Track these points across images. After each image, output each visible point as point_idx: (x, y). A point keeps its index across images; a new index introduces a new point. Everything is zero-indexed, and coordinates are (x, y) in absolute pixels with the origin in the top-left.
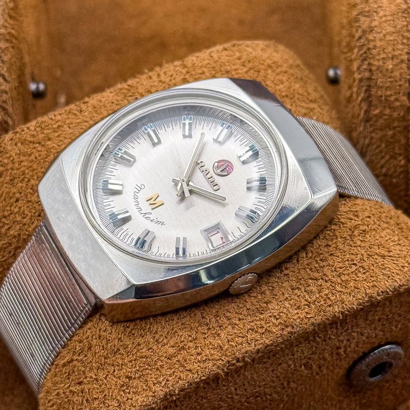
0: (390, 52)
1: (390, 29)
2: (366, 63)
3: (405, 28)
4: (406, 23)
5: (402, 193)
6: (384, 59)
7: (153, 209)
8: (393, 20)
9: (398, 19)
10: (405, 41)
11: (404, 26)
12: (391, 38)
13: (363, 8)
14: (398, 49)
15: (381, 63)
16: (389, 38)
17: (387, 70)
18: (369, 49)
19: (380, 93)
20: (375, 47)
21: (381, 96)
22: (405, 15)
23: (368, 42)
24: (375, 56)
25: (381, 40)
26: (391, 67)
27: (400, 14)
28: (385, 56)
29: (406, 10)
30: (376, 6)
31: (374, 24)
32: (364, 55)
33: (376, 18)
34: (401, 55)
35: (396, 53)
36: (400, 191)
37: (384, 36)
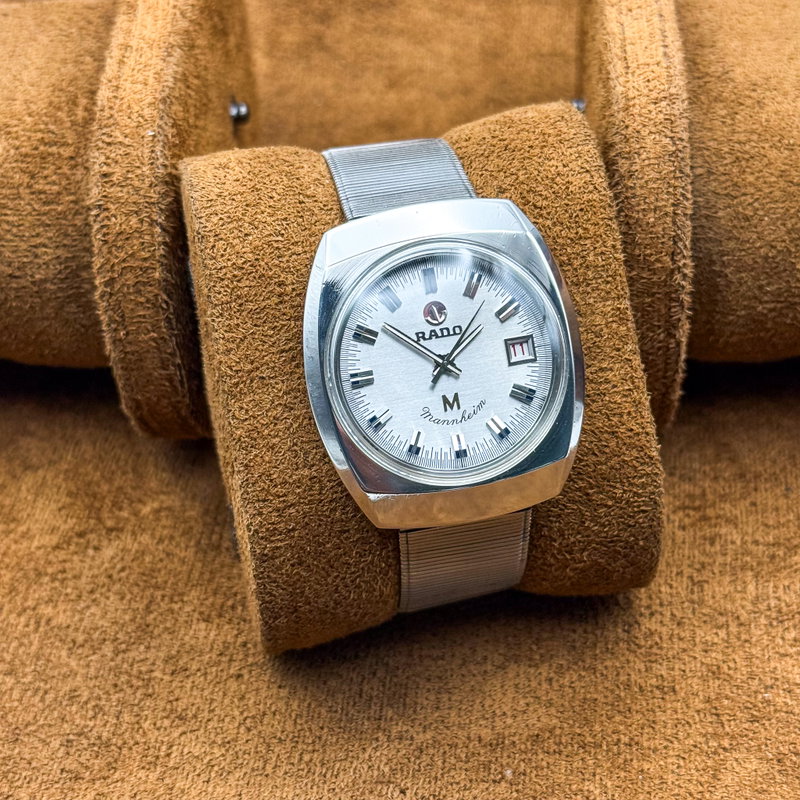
0: (652, 203)
1: (653, 175)
2: (623, 214)
3: (672, 175)
4: (673, 169)
5: (660, 374)
6: (644, 210)
7: (459, 408)
8: (658, 164)
9: (665, 163)
10: (671, 190)
11: (671, 172)
12: (655, 186)
13: (621, 148)
14: (662, 199)
15: (641, 215)
16: (651, 185)
17: (648, 223)
18: (627, 198)
19: (637, 252)
20: (634, 196)
21: (640, 255)
22: (673, 159)
23: (627, 189)
24: (633, 206)
25: (642, 187)
26: (652, 220)
27: (667, 157)
28: (646, 207)
29: (674, 152)
30: (638, 146)
31: (634, 168)
32: (621, 205)
33: (637, 160)
34: (665, 206)
35: (660, 204)
36: (658, 371)
37: (646, 182)
